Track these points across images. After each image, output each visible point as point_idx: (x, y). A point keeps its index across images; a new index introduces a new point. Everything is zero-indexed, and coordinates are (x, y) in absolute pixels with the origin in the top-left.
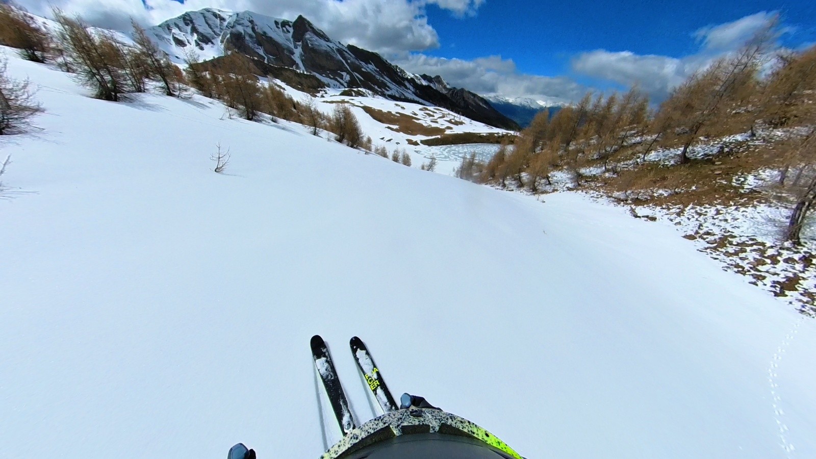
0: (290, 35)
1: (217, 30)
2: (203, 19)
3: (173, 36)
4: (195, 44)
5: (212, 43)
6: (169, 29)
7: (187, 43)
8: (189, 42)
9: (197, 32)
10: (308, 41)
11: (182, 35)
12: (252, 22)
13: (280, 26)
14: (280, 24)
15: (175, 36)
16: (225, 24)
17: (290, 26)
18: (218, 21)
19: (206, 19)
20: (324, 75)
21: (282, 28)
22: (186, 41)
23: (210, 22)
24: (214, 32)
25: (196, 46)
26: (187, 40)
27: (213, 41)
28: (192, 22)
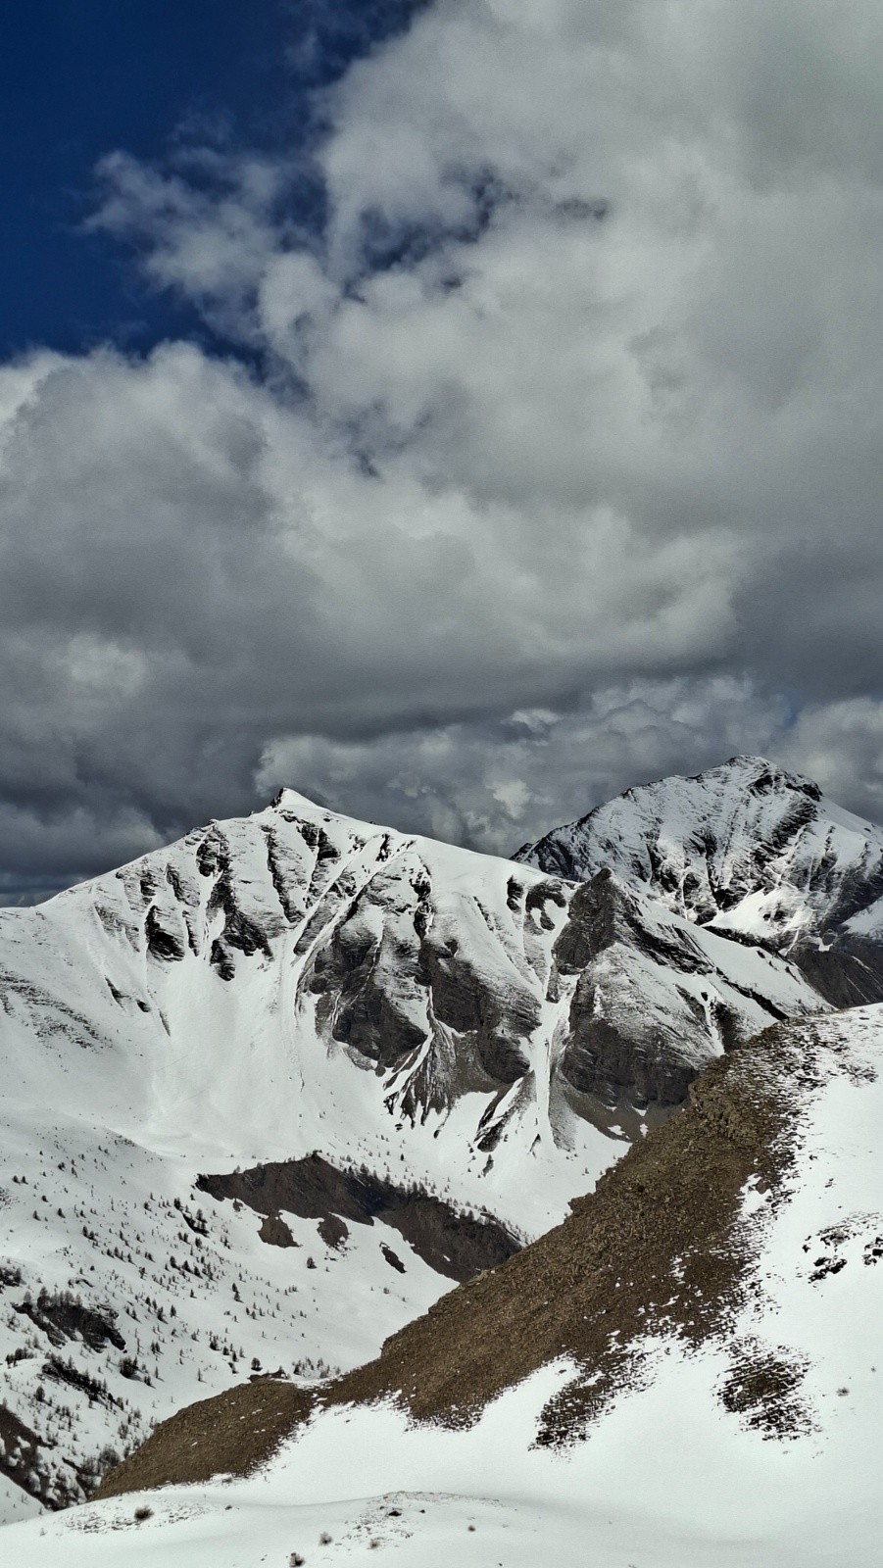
0: (550, 939)
1: (297, 896)
2: (266, 849)
3: (150, 918)
4: (209, 953)
5: (268, 952)
6: (145, 890)
7: (185, 947)
8: (192, 944)
9: (230, 908)
10: (598, 991)
11: (180, 914)
12: (422, 890)
13: (521, 902)
14: (525, 896)
15: (156, 919)
16: (334, 871)
17: (561, 903)
18: (311, 856)
19: (275, 851)
20: (617, 1129)
21: (529, 908)
22: (187, 938)
23: (283, 865)
24: (286, 904)
25: (213, 961)
26: (191, 935)
27: (271, 942)
28: (224, 863)
